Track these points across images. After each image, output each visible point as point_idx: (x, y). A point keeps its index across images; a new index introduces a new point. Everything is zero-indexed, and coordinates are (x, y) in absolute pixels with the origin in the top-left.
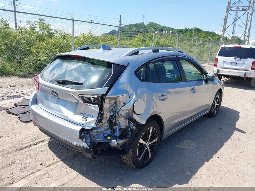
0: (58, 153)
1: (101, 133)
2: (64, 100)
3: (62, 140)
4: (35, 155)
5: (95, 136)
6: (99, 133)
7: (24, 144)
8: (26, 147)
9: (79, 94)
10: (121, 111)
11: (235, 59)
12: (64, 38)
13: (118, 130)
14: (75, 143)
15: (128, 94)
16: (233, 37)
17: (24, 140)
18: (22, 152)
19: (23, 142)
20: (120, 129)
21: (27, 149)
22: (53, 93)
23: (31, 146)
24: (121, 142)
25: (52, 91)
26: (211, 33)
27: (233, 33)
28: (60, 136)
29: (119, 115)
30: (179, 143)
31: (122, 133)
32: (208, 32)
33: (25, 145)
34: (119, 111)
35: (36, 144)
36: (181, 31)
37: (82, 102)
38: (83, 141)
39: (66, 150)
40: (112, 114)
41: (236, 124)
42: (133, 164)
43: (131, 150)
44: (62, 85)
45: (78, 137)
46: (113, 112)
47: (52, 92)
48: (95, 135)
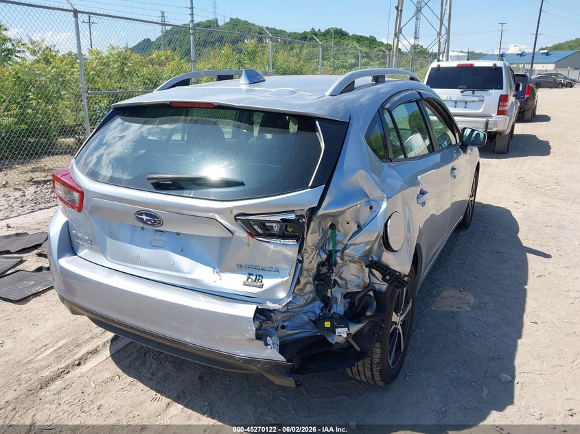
0: (155, 378)
1: (298, 311)
2: (178, 234)
3: (195, 347)
4: (91, 397)
5: (285, 324)
6: (293, 314)
7: (42, 368)
8: (53, 379)
9: (235, 212)
10: (352, 247)
11: (462, 92)
12: (48, 62)
13: (339, 297)
14: (241, 353)
15: (367, 199)
16: (415, 47)
17: (39, 357)
18: (47, 393)
19: (37, 365)
20: (346, 296)
21: (58, 384)
22: (145, 218)
23: (66, 371)
24: (355, 328)
25: (140, 213)
26: (367, 39)
27: (415, 38)
28: (187, 339)
29: (346, 258)
30: (434, 302)
31: (351, 305)
32: (362, 37)
33: (46, 373)
34: (345, 248)
35: (79, 364)
36: (304, 37)
37: (246, 235)
38: (266, 344)
39: (173, 367)
40: (324, 256)
41: (521, 238)
42: (381, 377)
43: (378, 345)
44: (173, 192)
45: (252, 335)
46: (326, 253)
47: (142, 214)
48: (284, 321)
